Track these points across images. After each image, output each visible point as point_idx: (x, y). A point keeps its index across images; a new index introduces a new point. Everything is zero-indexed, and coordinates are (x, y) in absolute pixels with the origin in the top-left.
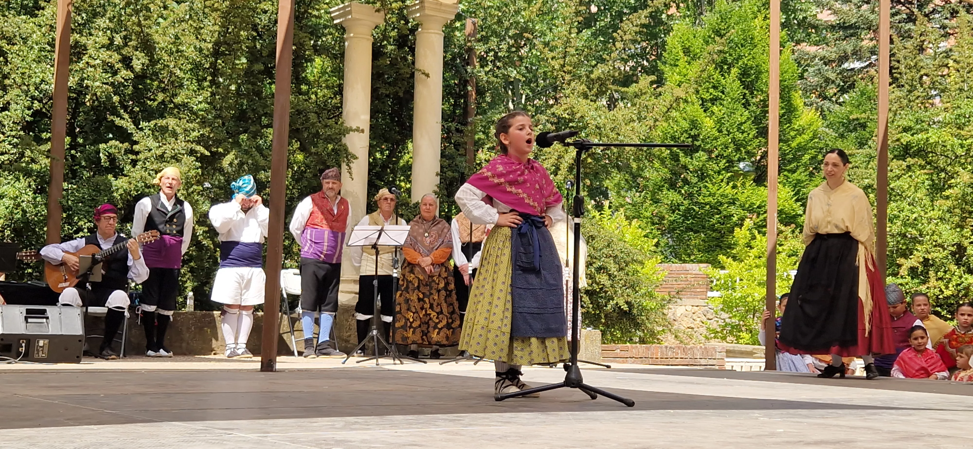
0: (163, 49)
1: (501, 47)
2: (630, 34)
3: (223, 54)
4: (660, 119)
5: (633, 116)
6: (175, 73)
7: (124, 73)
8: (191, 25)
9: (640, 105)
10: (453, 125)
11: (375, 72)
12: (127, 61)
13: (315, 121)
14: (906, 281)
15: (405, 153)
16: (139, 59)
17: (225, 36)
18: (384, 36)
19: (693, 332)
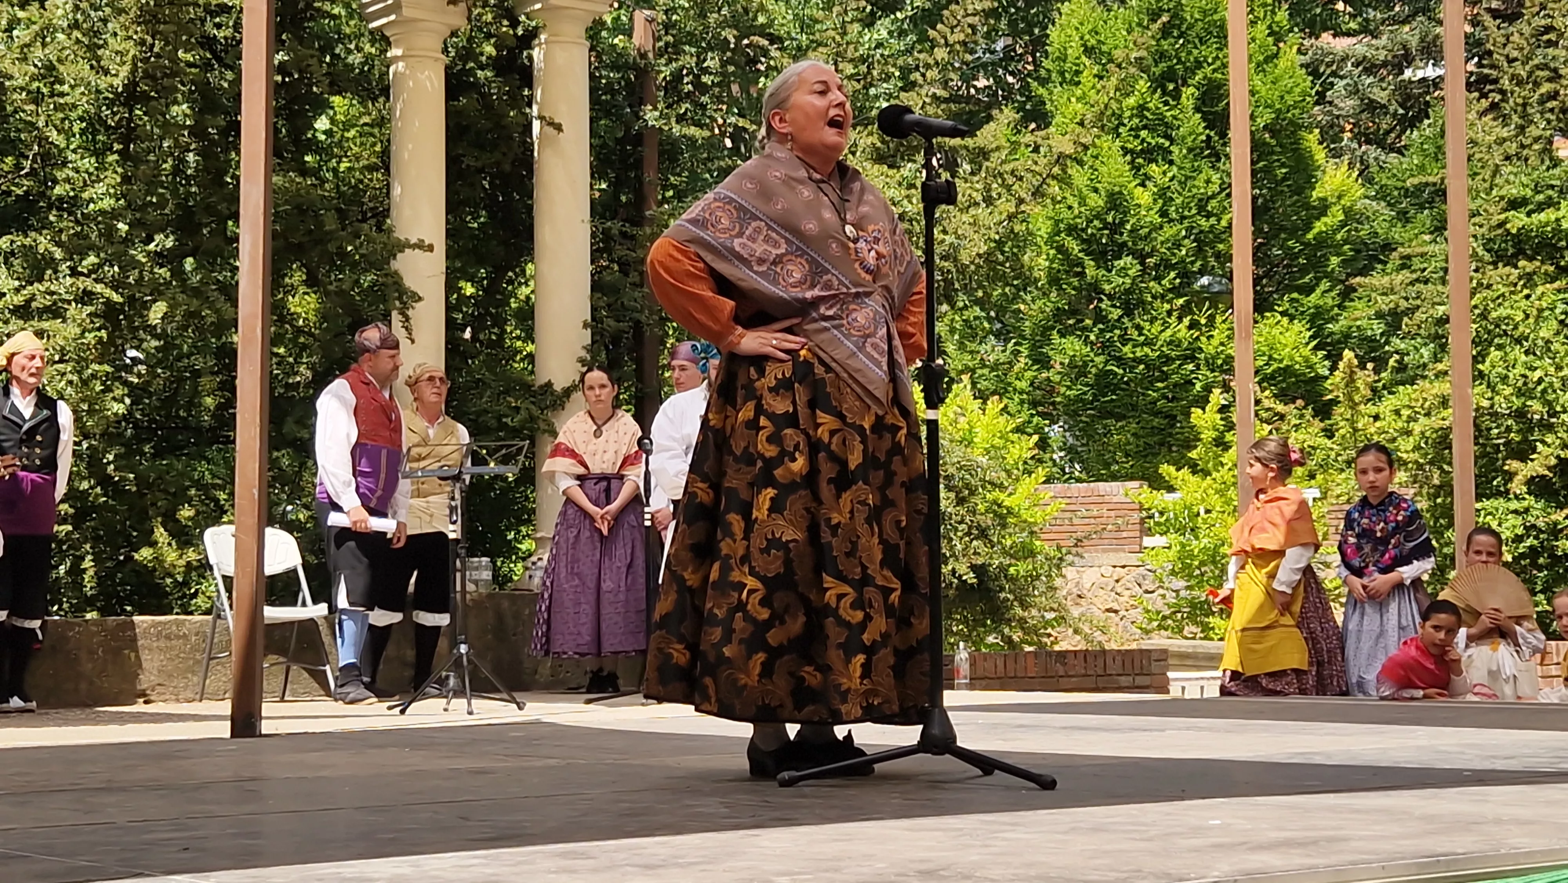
0: (22, 89)
1: (705, 65)
2: (962, 31)
3: (145, 98)
4: (1028, 199)
5: (974, 194)
6: (47, 138)
8: (78, 41)
9: (987, 172)
10: (615, 226)
11: (451, 125)
13: (334, 227)
14: (1525, 504)
15: (520, 284)
17: (146, 60)
18: (467, 53)
19: (1117, 619)
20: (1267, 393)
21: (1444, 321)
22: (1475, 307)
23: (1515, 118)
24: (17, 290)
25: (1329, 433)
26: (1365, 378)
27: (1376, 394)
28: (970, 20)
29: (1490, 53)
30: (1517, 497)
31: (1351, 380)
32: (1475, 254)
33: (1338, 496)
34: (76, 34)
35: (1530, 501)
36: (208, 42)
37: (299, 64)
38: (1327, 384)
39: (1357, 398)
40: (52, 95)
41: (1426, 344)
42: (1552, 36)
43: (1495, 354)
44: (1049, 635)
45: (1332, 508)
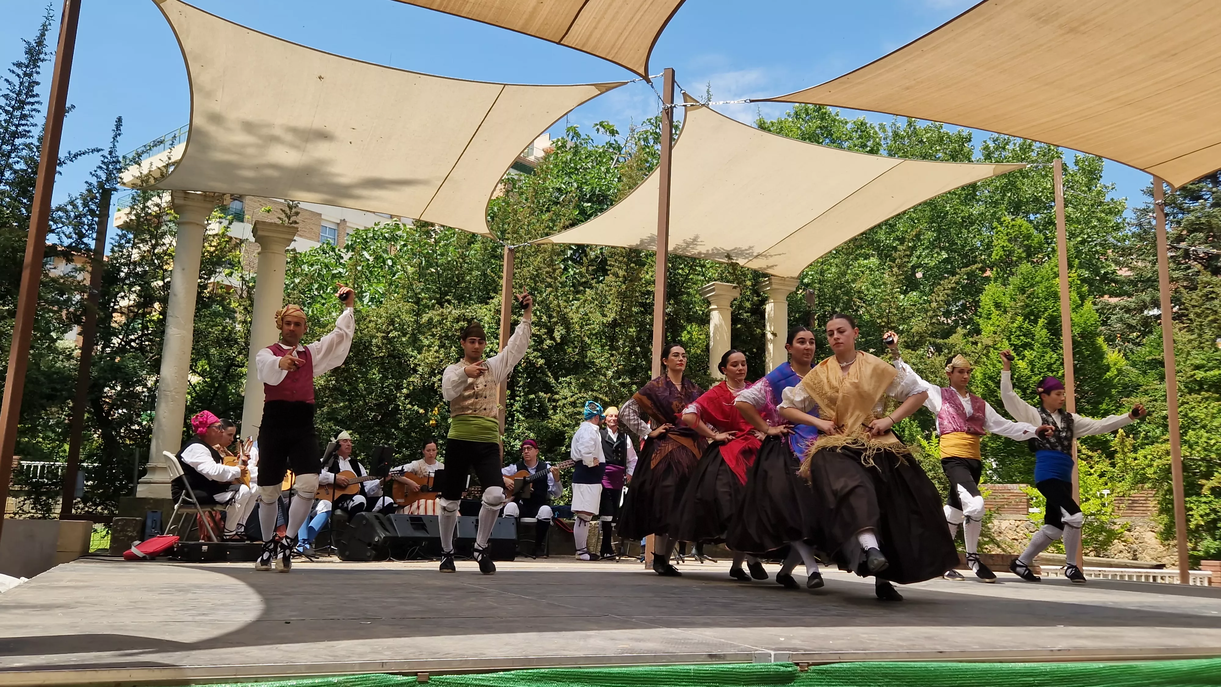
0: (576, 323)
2: (943, 296)
3: (620, 325)
6: (584, 341)
7: (548, 342)
12: (550, 332)
14: (1210, 499)
16: (559, 331)
17: (620, 312)
18: (740, 307)
19: (1018, 543)
20: (1084, 447)
21: (1165, 418)
22: (1181, 412)
23: (1196, 331)
24: (572, 397)
25: (1113, 465)
26: (1129, 441)
27: (1135, 450)
28: (946, 291)
29: (1184, 304)
30: (1205, 496)
31: (1122, 442)
32: (1180, 390)
33: (1118, 493)
34: (596, 302)
35: (1212, 498)
36: (643, 305)
37: (676, 312)
38: (1112, 444)
39: (1126, 450)
40: (586, 325)
41: (1158, 428)
42: (1214, 296)
43: (1191, 432)
44: (987, 549)
45: (1116, 498)
